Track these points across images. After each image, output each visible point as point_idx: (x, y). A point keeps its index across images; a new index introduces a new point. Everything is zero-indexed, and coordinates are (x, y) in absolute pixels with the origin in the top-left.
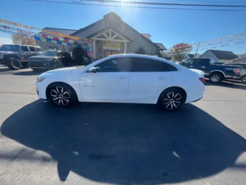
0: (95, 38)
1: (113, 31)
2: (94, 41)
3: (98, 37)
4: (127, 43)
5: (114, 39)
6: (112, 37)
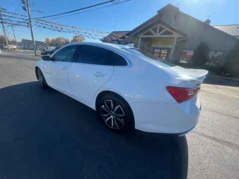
0: (141, 36)
1: (162, 26)
2: (140, 39)
4: (178, 38)
5: (161, 34)
6: (159, 32)
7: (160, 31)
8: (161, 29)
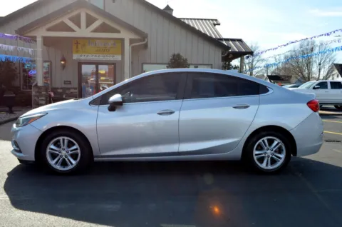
0: (41, 33)
1: (91, 13)
2: (39, 40)
3: (49, 30)
4: (132, 41)
5: (95, 31)
6: (87, 26)
7: (89, 24)
8: (90, 21)
